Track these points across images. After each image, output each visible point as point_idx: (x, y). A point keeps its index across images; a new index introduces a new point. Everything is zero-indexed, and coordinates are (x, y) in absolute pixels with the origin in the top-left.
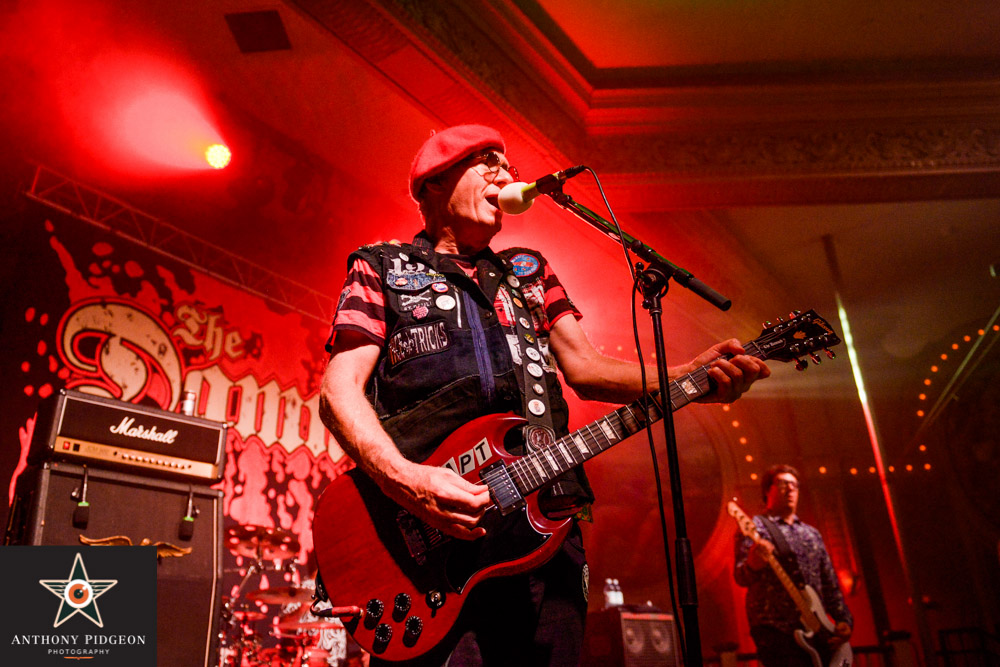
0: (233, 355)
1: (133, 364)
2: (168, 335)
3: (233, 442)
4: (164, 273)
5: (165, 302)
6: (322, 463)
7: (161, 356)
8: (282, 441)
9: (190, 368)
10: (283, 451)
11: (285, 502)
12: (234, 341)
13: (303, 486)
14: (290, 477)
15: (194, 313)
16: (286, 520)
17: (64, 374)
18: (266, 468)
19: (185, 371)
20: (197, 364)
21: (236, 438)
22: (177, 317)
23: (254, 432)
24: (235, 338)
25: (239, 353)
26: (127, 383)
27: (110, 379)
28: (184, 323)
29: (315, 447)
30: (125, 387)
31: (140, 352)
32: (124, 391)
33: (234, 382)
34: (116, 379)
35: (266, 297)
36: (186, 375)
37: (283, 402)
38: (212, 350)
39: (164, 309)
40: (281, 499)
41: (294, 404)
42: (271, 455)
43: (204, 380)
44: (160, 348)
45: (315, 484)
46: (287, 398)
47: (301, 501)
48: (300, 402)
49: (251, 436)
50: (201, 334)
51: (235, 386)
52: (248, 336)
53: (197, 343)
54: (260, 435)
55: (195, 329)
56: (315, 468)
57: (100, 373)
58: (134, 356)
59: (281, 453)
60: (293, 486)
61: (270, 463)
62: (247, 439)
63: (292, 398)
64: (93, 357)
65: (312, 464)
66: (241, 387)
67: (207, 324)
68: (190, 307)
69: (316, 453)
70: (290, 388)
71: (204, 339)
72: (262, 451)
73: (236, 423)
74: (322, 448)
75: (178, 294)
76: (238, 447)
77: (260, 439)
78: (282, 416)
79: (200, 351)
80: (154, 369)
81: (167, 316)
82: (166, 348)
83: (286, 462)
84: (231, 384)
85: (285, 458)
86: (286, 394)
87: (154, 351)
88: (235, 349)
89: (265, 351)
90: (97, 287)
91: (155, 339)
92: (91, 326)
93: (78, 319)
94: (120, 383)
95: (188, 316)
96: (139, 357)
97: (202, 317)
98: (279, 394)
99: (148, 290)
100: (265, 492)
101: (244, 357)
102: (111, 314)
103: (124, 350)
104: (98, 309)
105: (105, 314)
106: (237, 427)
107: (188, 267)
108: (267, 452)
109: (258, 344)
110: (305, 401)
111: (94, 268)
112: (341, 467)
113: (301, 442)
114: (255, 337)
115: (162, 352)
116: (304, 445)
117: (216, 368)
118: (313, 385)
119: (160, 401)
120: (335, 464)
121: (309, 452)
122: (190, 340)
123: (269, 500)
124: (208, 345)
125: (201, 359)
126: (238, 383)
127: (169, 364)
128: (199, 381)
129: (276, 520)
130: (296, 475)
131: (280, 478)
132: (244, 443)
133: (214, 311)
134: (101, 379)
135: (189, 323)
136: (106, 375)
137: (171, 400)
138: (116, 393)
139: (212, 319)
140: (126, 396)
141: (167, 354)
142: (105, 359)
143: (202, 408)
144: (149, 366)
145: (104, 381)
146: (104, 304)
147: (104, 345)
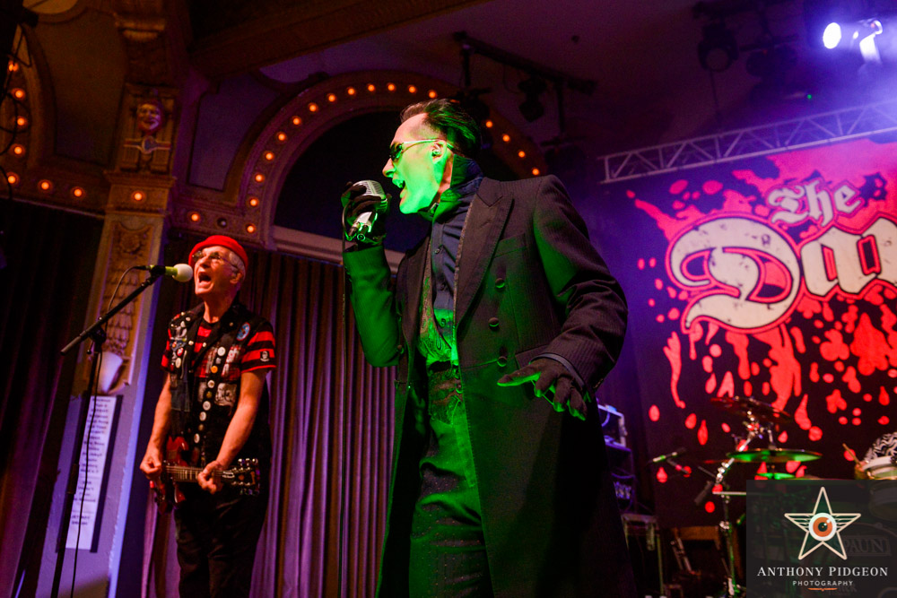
0: (849, 209)
1: (741, 264)
2: (767, 225)
3: (882, 293)
4: (739, 175)
5: (752, 198)
7: (766, 245)
9: (802, 244)
12: (845, 196)
15: (786, 192)
17: (683, 296)
19: (797, 248)
21: (884, 288)
22: (772, 206)
24: (845, 192)
26: (741, 282)
27: (725, 284)
28: (780, 206)
30: (741, 285)
31: (743, 251)
32: (741, 289)
33: (861, 235)
34: (729, 283)
35: (868, 134)
36: (800, 252)
38: (822, 216)
39: (753, 204)
43: (823, 247)
44: (763, 239)
50: (803, 206)
51: (863, 238)
53: (800, 217)
55: (794, 206)
57: (714, 283)
58: (739, 257)
64: (703, 273)
66: (872, 236)
67: (806, 195)
68: (780, 189)
71: (809, 211)
73: (879, 272)
75: (762, 185)
79: (809, 223)
80: (763, 259)
81: (761, 210)
82: (768, 237)
84: (857, 238)
87: (758, 245)
88: (849, 203)
90: (685, 218)
91: (755, 234)
92: (691, 250)
93: (679, 250)
94: (735, 284)
95: (779, 200)
96: (744, 255)
97: (797, 192)
102: (705, 233)
103: (728, 256)
104: (693, 234)
105: (700, 235)
106: (882, 277)
107: (763, 157)
109: (878, 184)
111: (677, 205)
115: (766, 242)
119: (782, 284)
122: (792, 219)
124: (815, 214)
125: (812, 229)
126: (866, 233)
127: (778, 249)
128: (819, 249)
133: (807, 180)
134: (716, 287)
135: (784, 204)
136: (720, 282)
137: (792, 280)
138: (735, 293)
139: (810, 188)
140: (745, 293)
141: (772, 242)
142: (713, 270)
143: (831, 273)
144: (758, 260)
145: (719, 288)
146: (696, 228)
147: (708, 260)
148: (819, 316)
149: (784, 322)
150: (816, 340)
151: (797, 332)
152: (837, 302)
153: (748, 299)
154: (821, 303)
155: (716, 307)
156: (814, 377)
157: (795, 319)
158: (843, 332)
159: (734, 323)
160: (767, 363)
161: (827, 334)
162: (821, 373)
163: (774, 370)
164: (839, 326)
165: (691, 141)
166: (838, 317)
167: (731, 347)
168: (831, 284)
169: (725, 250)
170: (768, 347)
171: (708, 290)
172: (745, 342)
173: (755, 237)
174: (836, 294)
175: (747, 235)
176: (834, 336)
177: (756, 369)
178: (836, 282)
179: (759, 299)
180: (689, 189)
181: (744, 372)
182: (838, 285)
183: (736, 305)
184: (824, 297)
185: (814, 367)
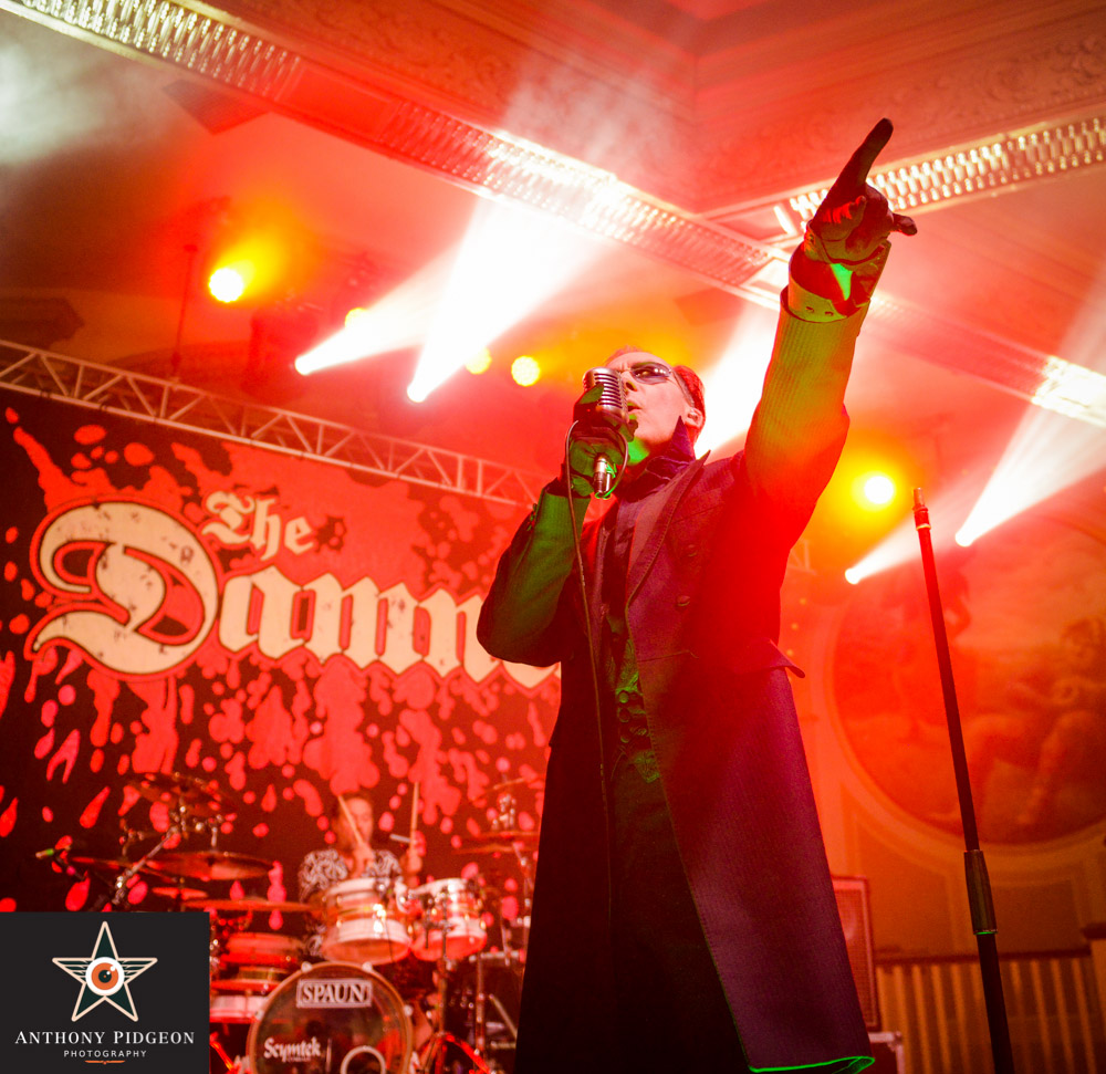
0: (298, 549)
1: (143, 577)
2: (194, 535)
3: (304, 667)
4: (180, 451)
5: (188, 491)
6: (455, 683)
7: (185, 562)
8: (385, 659)
9: (230, 574)
10: (387, 672)
11: (395, 741)
12: (298, 531)
13: (425, 718)
14: (400, 707)
15: (233, 500)
16: (397, 766)
17: (43, 600)
18: (362, 696)
19: (222, 579)
20: (240, 568)
21: (308, 660)
22: (207, 510)
23: (338, 650)
24: (301, 526)
25: (310, 545)
26: (135, 603)
27: (111, 600)
28: (218, 515)
29: (442, 662)
30: (134, 608)
31: (153, 561)
32: (132, 614)
33: (302, 585)
34: (119, 600)
35: (347, 464)
36: (224, 584)
37: (383, 607)
38: (264, 548)
39: (186, 500)
40: (387, 737)
41: (402, 606)
42: (369, 679)
43: (254, 588)
44: (183, 553)
45: (444, 714)
46: (390, 600)
47: (420, 737)
48: (411, 603)
49: (333, 656)
50: (247, 526)
51: (303, 591)
52: (321, 522)
53: (239, 540)
54: (348, 653)
55: (236, 521)
56: (444, 691)
57: (96, 594)
58: (144, 567)
59: (385, 674)
60: (406, 718)
61: (367, 690)
62: (327, 661)
63: (398, 600)
64: (83, 574)
65: (437, 687)
66: (313, 593)
67: (254, 513)
68: (226, 491)
69: (443, 671)
70: (395, 584)
71: (251, 534)
72: (352, 675)
73: (308, 640)
74: (453, 663)
75: (205, 477)
76: (312, 673)
77: (349, 660)
78: (383, 624)
79: (246, 550)
80: (175, 582)
81: (191, 508)
82: (192, 552)
83: (394, 686)
84: (297, 589)
85: (391, 681)
86: (387, 594)
87: (174, 558)
88: (302, 541)
89: (350, 539)
90: (84, 485)
91: (175, 542)
92: (79, 535)
94: (126, 604)
95: (222, 506)
96: (151, 567)
97: (246, 505)
98: (377, 596)
99: (160, 477)
100: (361, 729)
101: (317, 550)
102: (107, 516)
103: (129, 562)
104: (90, 511)
105: (100, 517)
106: (309, 646)
107: (221, 441)
108: (362, 675)
109: (338, 529)
110: (420, 600)
111: (79, 461)
112: (489, 686)
113: (417, 657)
114: (332, 522)
115: (186, 558)
116: (422, 662)
117: (273, 569)
118: (432, 578)
119: (188, 626)
120: (478, 684)
121: (431, 671)
122: (229, 537)
123: (367, 739)
124: (257, 540)
125: (247, 559)
126: (308, 587)
127: (198, 573)
128: (247, 590)
129: (383, 766)
130: (411, 703)
131: (385, 709)
132: (323, 666)
133: (264, 494)
134: (97, 601)
135: (226, 515)
136: (105, 595)
137: (203, 619)
138: (121, 615)
139: (263, 506)
140: (136, 619)
141: (194, 560)
142: (102, 576)
143: (253, 625)
144: (167, 578)
145: (102, 604)
146: (96, 505)
147: (99, 558)
148: (220, 678)
149: (175, 677)
150: (209, 709)
151: (187, 694)
152: (249, 664)
153: (137, 630)
154: (229, 661)
155: (87, 631)
156: (191, 759)
157: (191, 674)
158: (244, 705)
159: (108, 660)
160: (135, 727)
161: (224, 704)
162: (203, 754)
163: (141, 741)
164: (241, 696)
165: (131, 376)
166: (243, 685)
167: (91, 694)
168: (249, 640)
169: (127, 550)
170: (142, 706)
171: (85, 601)
172: (114, 691)
173: (173, 546)
174: (250, 654)
175: (164, 539)
176: (233, 708)
177: (117, 734)
178: (254, 638)
179: (152, 634)
180: (105, 444)
181: (98, 736)
182: (256, 642)
183: (118, 635)
184: (235, 653)
185: (196, 745)
